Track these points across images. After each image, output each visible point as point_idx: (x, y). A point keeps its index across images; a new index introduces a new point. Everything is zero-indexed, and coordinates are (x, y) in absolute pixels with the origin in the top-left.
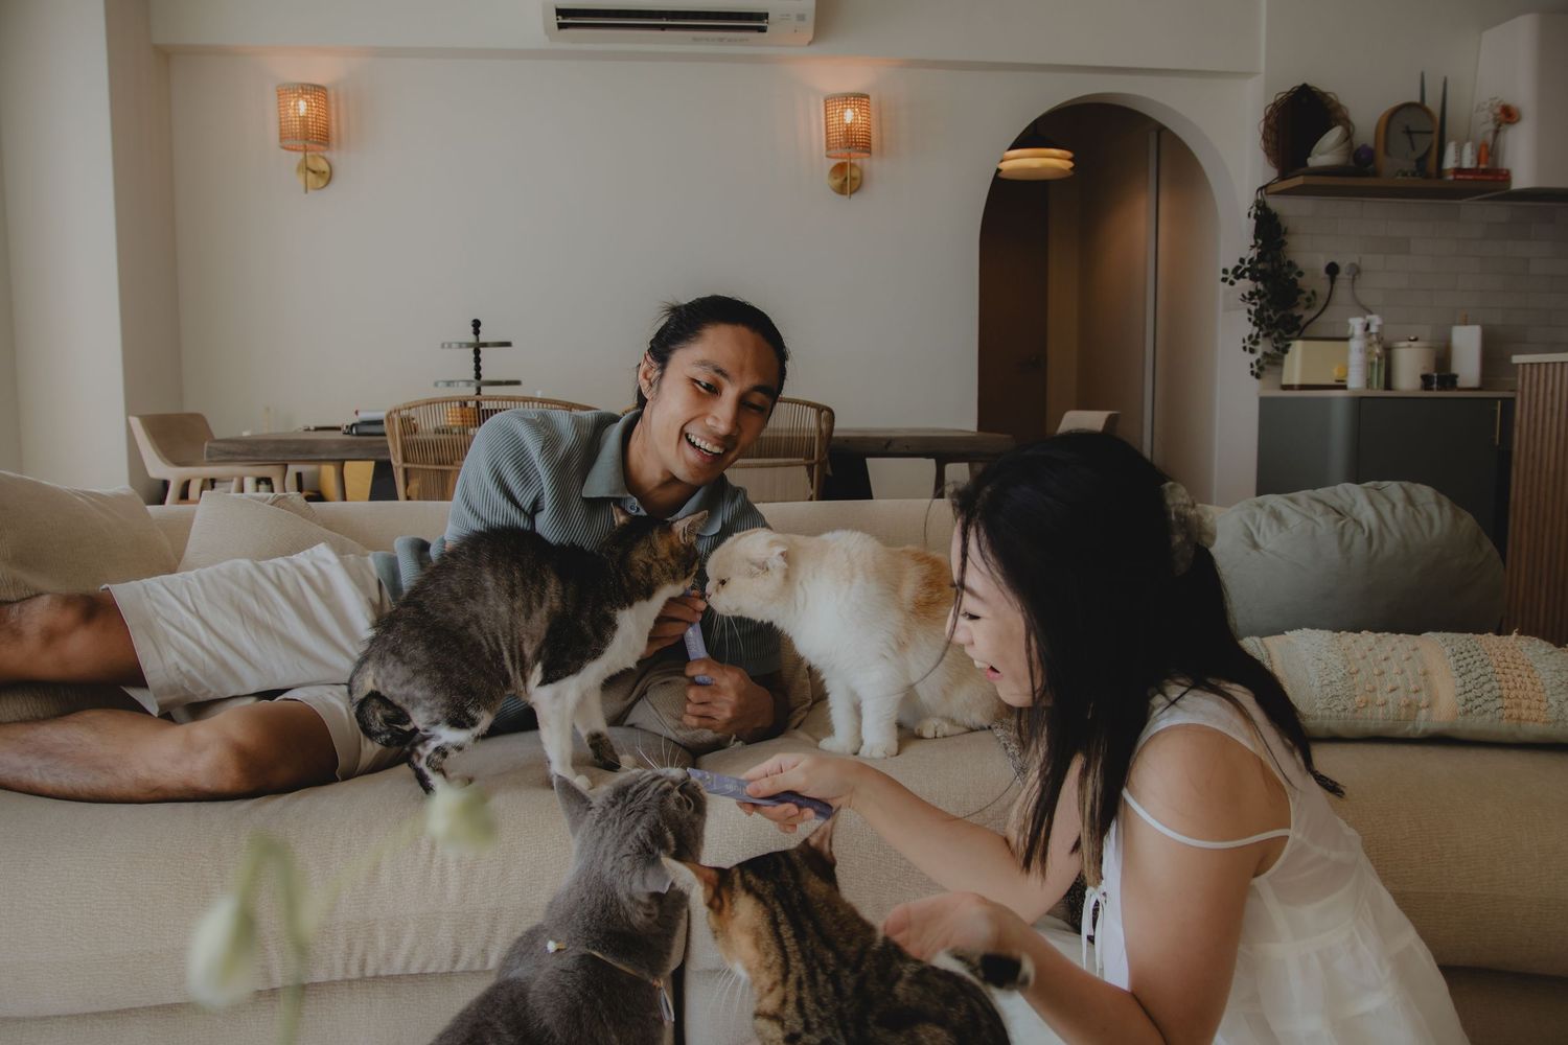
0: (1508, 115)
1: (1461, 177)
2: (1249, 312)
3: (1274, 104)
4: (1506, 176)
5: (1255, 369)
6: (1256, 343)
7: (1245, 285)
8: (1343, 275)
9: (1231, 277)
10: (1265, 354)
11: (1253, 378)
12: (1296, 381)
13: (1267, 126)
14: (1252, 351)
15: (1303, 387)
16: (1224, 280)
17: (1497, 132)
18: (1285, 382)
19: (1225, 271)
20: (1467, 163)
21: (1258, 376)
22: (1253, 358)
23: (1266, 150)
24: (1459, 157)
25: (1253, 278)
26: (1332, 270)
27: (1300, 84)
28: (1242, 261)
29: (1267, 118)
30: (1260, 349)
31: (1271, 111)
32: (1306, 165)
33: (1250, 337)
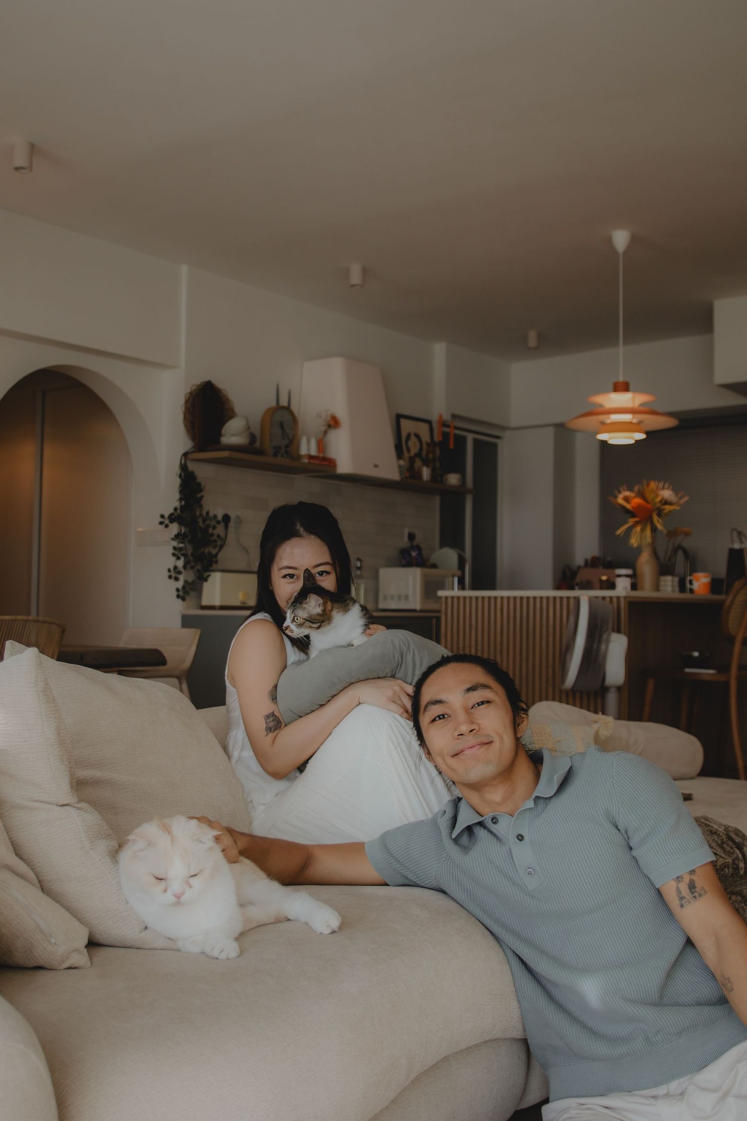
0: (333, 423)
1: (312, 461)
2: (175, 548)
3: (191, 393)
4: (332, 463)
5: (181, 593)
6: (180, 573)
7: (174, 528)
8: (231, 524)
9: (167, 522)
10: (186, 582)
11: (179, 601)
12: (217, 603)
13: (186, 408)
14: (177, 579)
15: (222, 608)
16: (161, 523)
17: (325, 432)
18: (205, 602)
19: (162, 516)
20: (314, 452)
21: (183, 599)
22: (180, 584)
23: (186, 426)
24: (307, 447)
25: (181, 523)
26: (226, 519)
27: (206, 379)
28: (175, 509)
29: (186, 402)
30: (182, 578)
31: (189, 397)
32: (219, 442)
33: (175, 568)
